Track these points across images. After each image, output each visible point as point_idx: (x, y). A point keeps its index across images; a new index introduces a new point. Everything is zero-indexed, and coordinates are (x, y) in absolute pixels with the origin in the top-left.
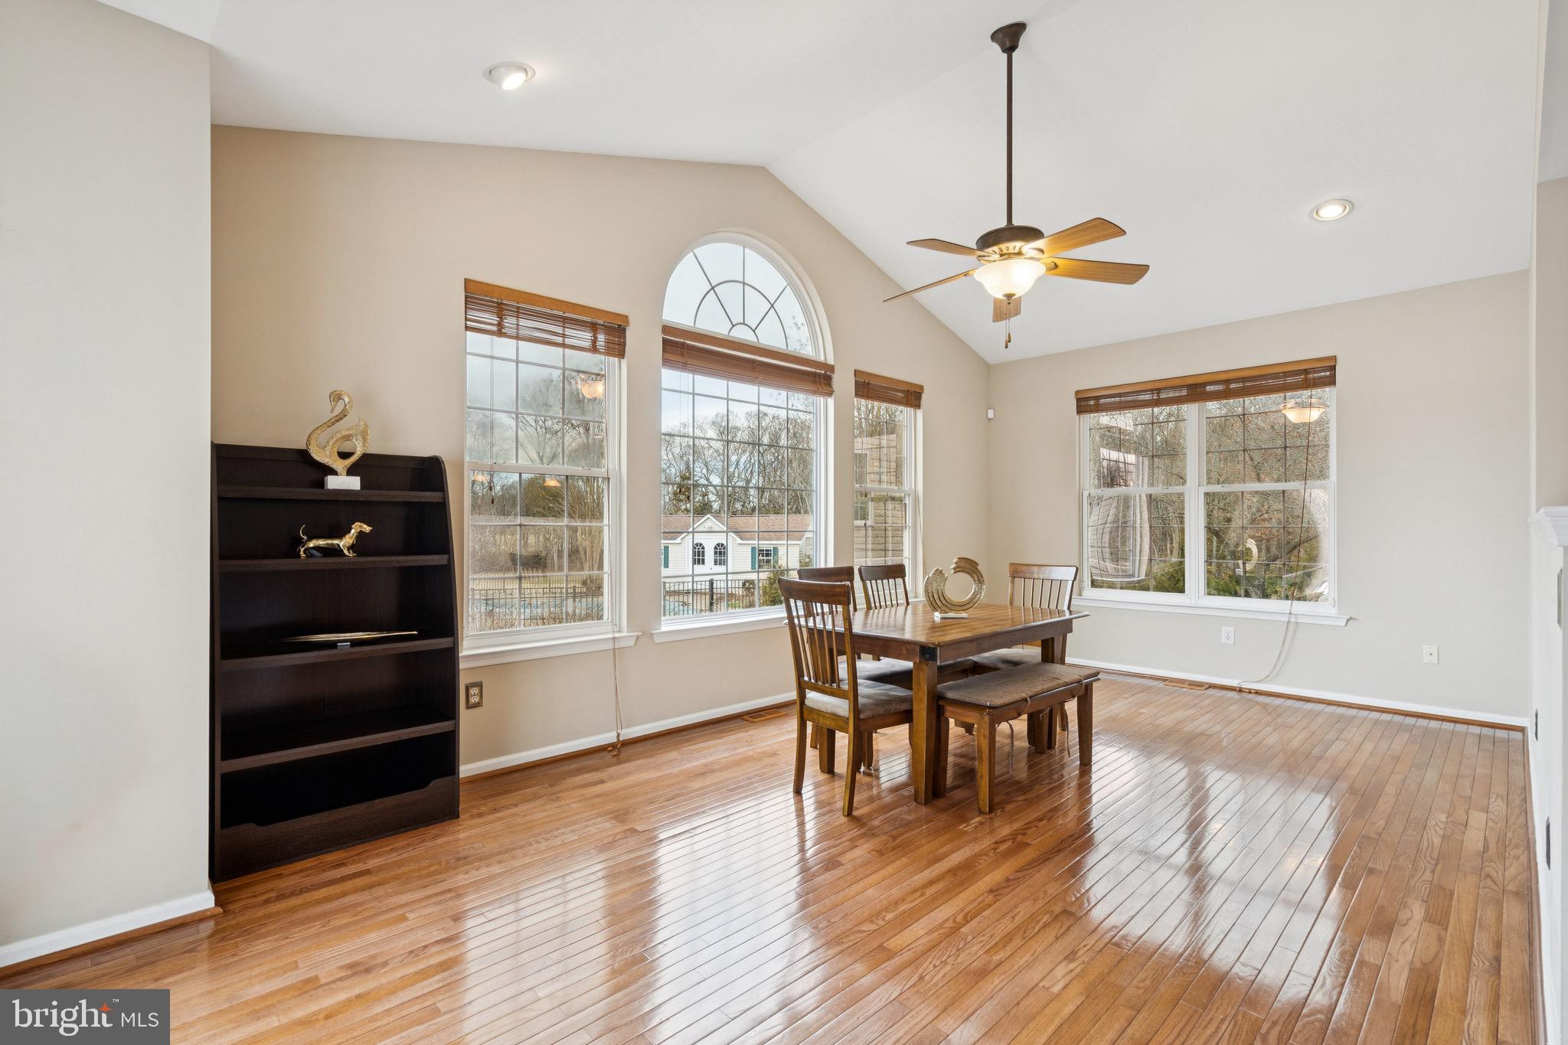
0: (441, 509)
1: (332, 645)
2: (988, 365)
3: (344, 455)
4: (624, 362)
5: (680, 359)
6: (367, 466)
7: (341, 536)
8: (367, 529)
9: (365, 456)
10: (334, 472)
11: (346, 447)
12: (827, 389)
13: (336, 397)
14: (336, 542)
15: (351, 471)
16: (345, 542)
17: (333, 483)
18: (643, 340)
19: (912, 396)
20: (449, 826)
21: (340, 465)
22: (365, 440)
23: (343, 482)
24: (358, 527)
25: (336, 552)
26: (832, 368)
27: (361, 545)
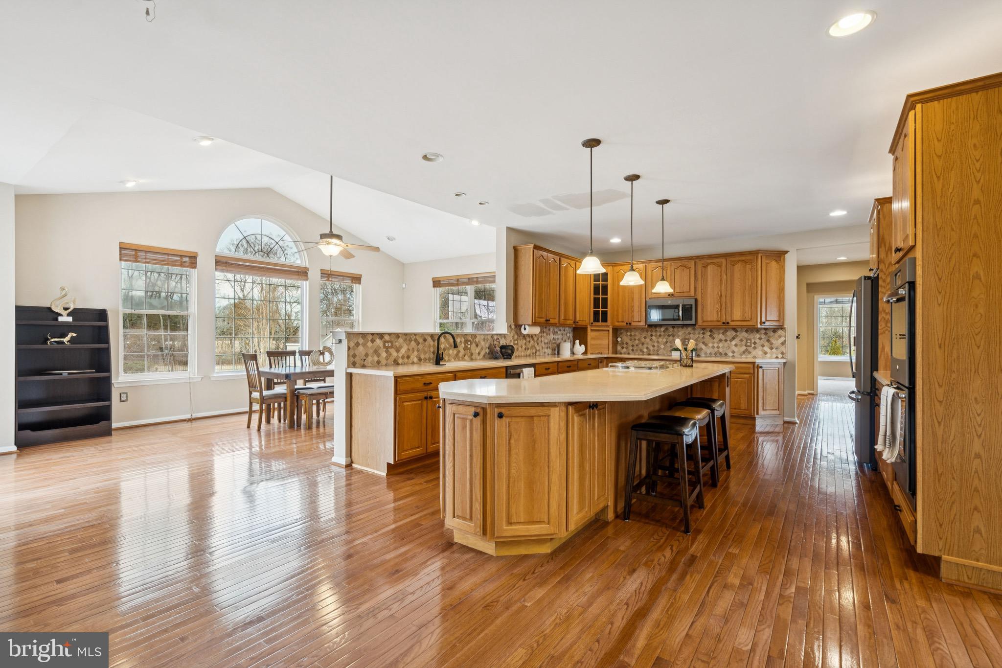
0: (106, 329)
1: (61, 374)
2: (403, 265)
3: (66, 309)
4: (196, 270)
5: (225, 268)
6: (76, 313)
7: (64, 338)
8: (75, 335)
9: (75, 309)
10: (61, 315)
11: (67, 306)
12: (306, 278)
13: (63, 289)
14: (62, 339)
15: (68, 315)
16: (66, 340)
17: (60, 319)
18: (206, 262)
19: (357, 279)
20: (106, 439)
21: (64, 313)
22: (74, 304)
23: (65, 319)
24: (70, 335)
25: (63, 343)
26: (308, 269)
27: (71, 340)
